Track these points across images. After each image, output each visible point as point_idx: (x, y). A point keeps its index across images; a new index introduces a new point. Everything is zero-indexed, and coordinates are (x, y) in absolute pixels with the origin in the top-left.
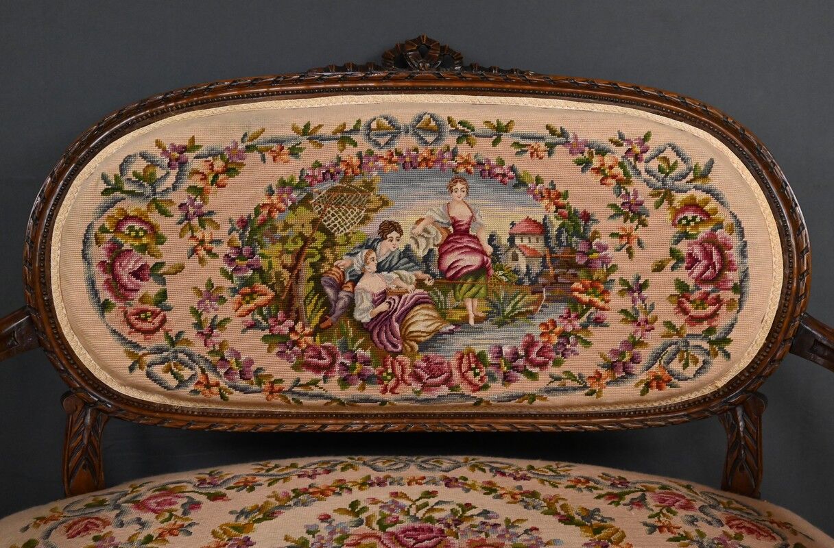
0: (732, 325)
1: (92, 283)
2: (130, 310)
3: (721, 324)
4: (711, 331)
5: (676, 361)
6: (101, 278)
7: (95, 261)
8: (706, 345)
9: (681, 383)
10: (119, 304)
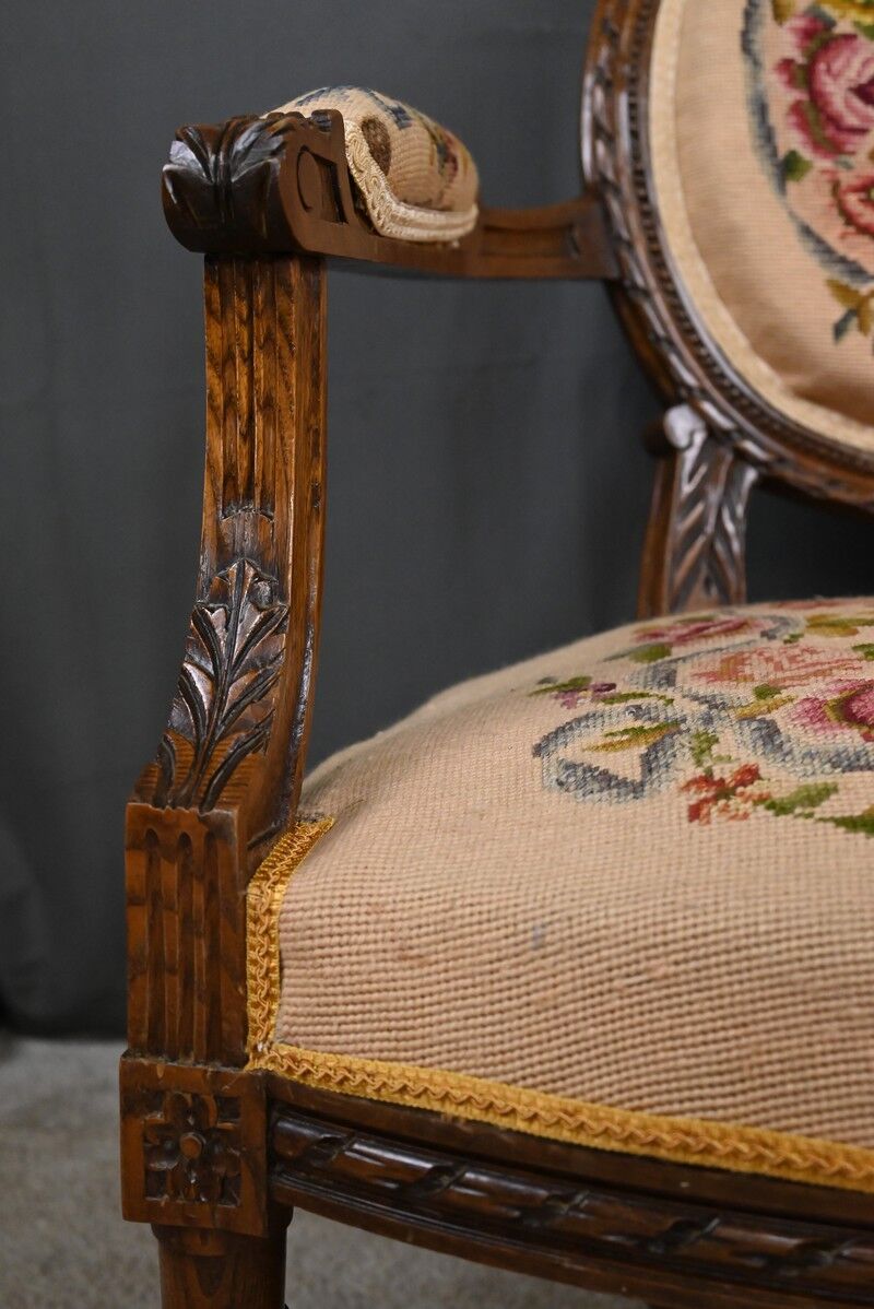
1: (761, 109)
2: (847, 179)
6: (782, 97)
7: (770, 59)
10: (823, 164)
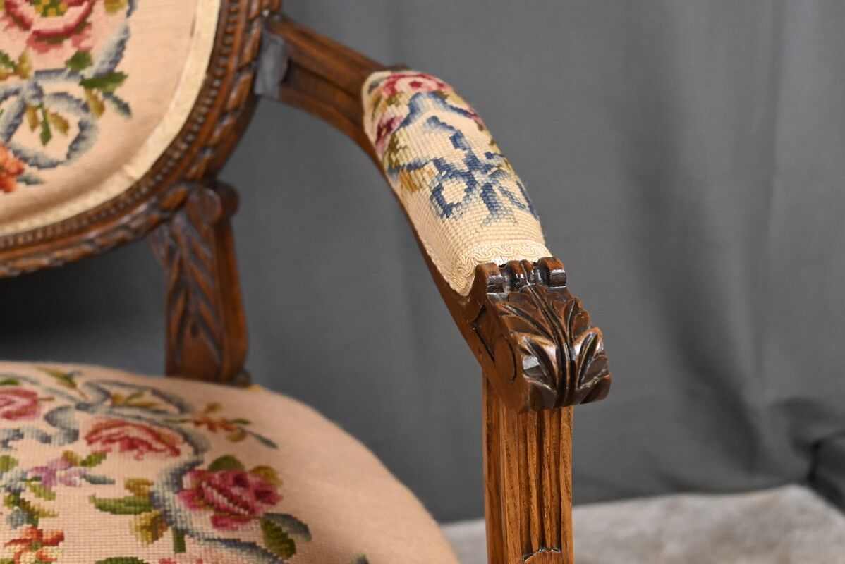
0: (122, 44)
3: (100, 43)
4: (80, 60)
5: (24, 129)
8: (78, 91)
9: (45, 174)
